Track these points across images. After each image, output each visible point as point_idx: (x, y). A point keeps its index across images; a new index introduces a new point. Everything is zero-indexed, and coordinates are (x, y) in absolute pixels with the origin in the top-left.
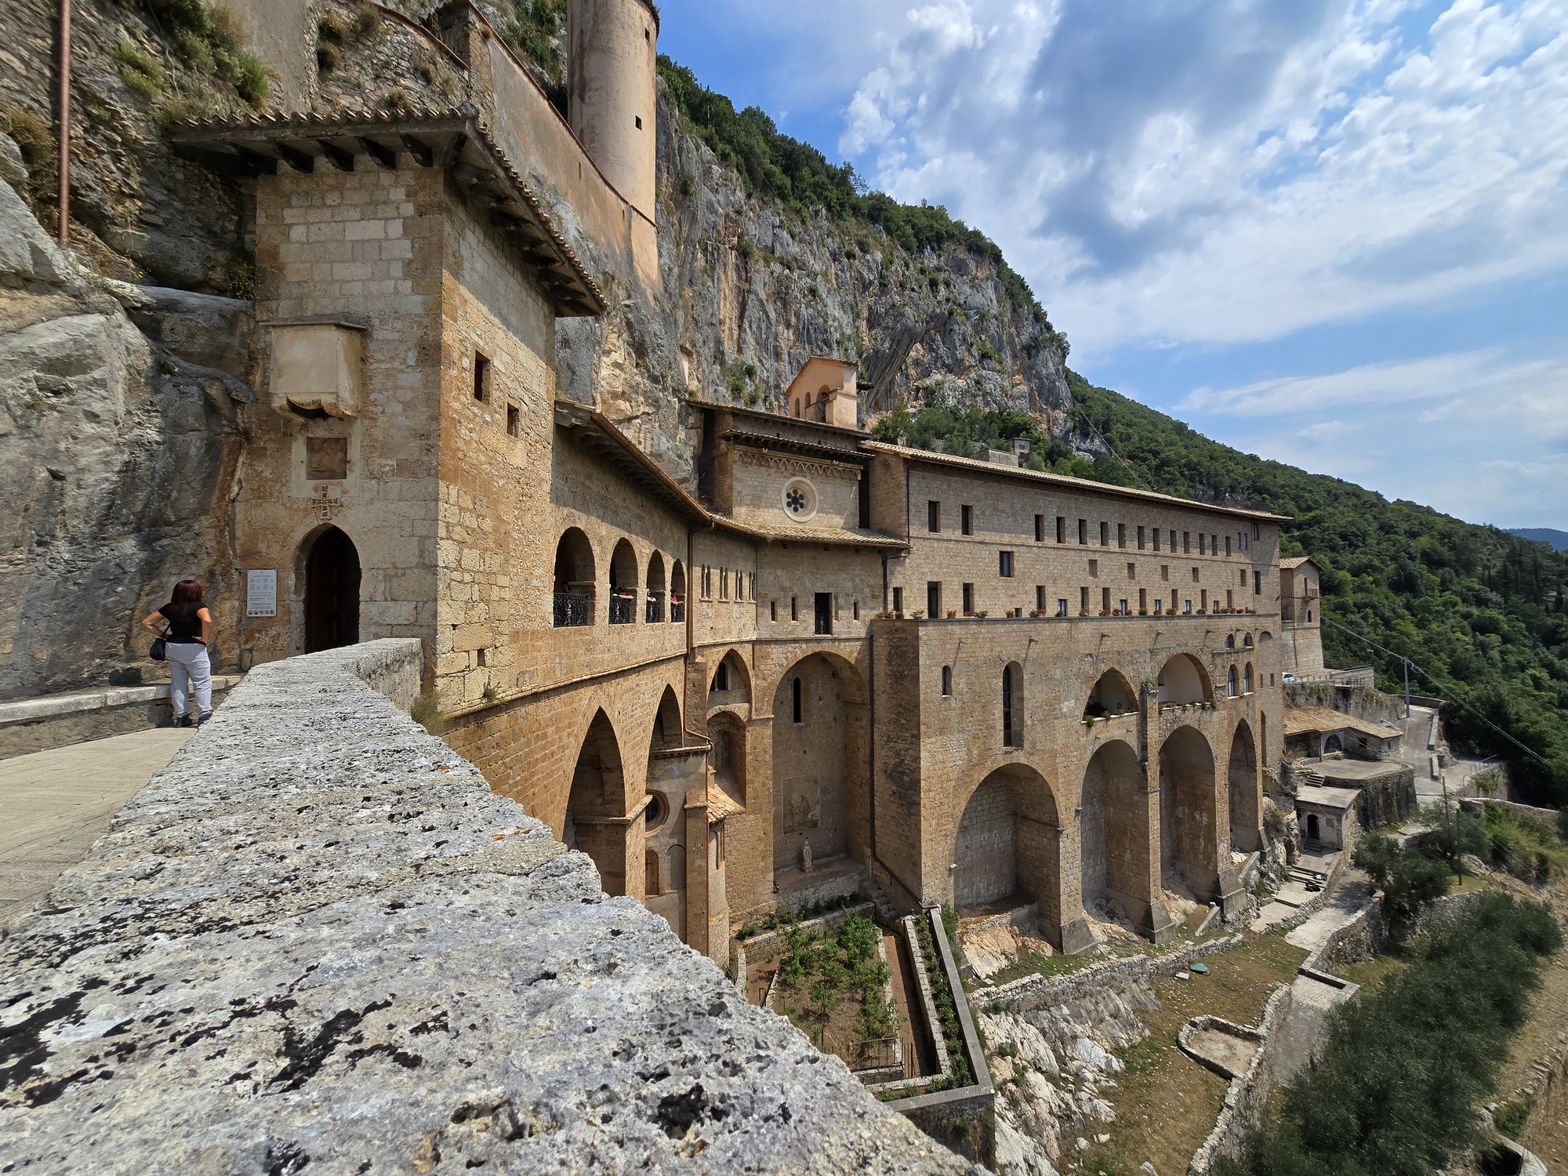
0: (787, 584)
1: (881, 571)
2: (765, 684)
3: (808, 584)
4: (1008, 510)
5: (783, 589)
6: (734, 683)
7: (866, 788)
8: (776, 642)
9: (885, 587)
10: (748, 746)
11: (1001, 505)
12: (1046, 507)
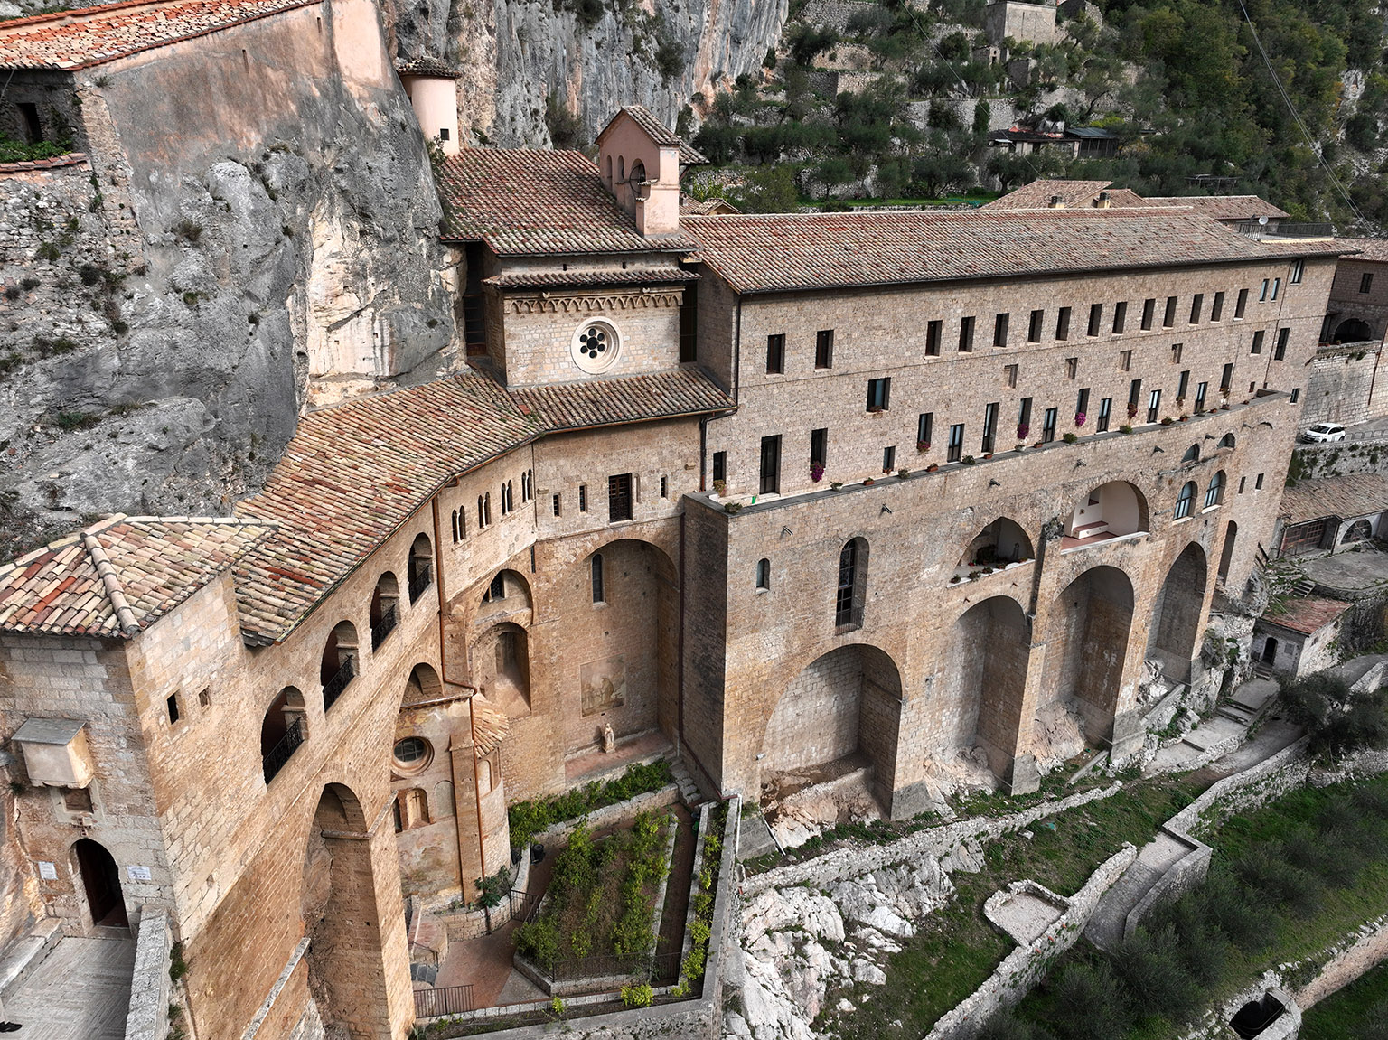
0: (572, 474)
1: (698, 436)
2: (550, 586)
3: (600, 468)
4: (886, 324)
5: (568, 480)
6: (510, 589)
7: (676, 671)
8: (561, 539)
9: (703, 454)
10: (531, 652)
11: (878, 320)
12: (946, 308)
